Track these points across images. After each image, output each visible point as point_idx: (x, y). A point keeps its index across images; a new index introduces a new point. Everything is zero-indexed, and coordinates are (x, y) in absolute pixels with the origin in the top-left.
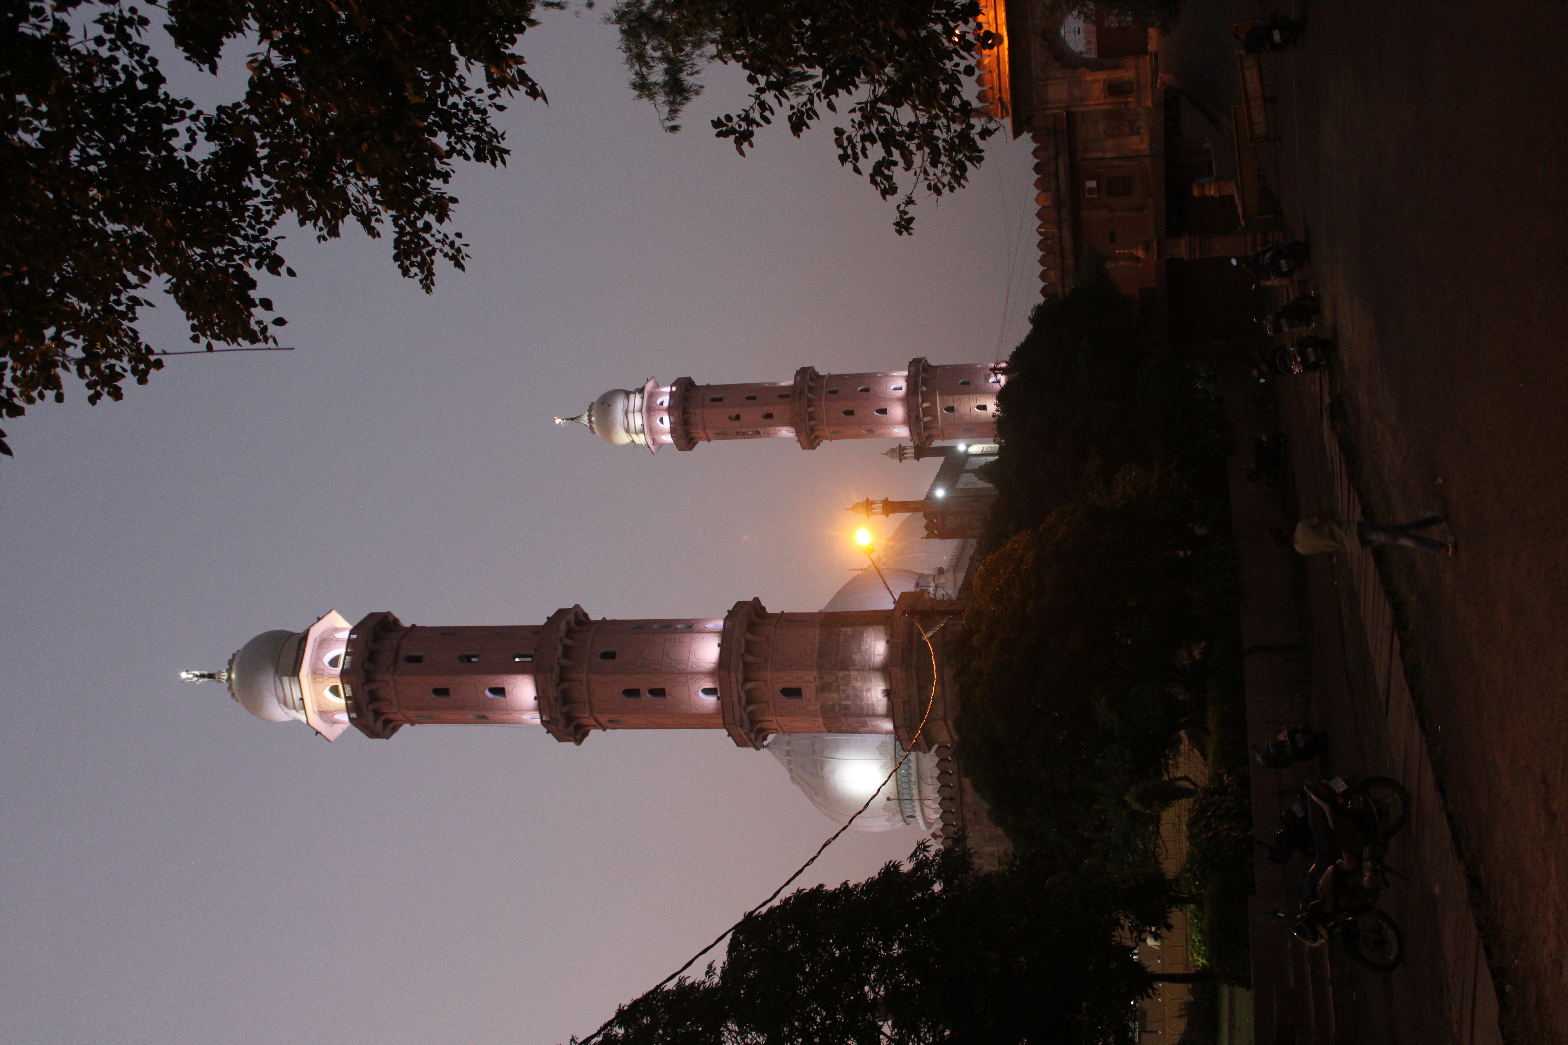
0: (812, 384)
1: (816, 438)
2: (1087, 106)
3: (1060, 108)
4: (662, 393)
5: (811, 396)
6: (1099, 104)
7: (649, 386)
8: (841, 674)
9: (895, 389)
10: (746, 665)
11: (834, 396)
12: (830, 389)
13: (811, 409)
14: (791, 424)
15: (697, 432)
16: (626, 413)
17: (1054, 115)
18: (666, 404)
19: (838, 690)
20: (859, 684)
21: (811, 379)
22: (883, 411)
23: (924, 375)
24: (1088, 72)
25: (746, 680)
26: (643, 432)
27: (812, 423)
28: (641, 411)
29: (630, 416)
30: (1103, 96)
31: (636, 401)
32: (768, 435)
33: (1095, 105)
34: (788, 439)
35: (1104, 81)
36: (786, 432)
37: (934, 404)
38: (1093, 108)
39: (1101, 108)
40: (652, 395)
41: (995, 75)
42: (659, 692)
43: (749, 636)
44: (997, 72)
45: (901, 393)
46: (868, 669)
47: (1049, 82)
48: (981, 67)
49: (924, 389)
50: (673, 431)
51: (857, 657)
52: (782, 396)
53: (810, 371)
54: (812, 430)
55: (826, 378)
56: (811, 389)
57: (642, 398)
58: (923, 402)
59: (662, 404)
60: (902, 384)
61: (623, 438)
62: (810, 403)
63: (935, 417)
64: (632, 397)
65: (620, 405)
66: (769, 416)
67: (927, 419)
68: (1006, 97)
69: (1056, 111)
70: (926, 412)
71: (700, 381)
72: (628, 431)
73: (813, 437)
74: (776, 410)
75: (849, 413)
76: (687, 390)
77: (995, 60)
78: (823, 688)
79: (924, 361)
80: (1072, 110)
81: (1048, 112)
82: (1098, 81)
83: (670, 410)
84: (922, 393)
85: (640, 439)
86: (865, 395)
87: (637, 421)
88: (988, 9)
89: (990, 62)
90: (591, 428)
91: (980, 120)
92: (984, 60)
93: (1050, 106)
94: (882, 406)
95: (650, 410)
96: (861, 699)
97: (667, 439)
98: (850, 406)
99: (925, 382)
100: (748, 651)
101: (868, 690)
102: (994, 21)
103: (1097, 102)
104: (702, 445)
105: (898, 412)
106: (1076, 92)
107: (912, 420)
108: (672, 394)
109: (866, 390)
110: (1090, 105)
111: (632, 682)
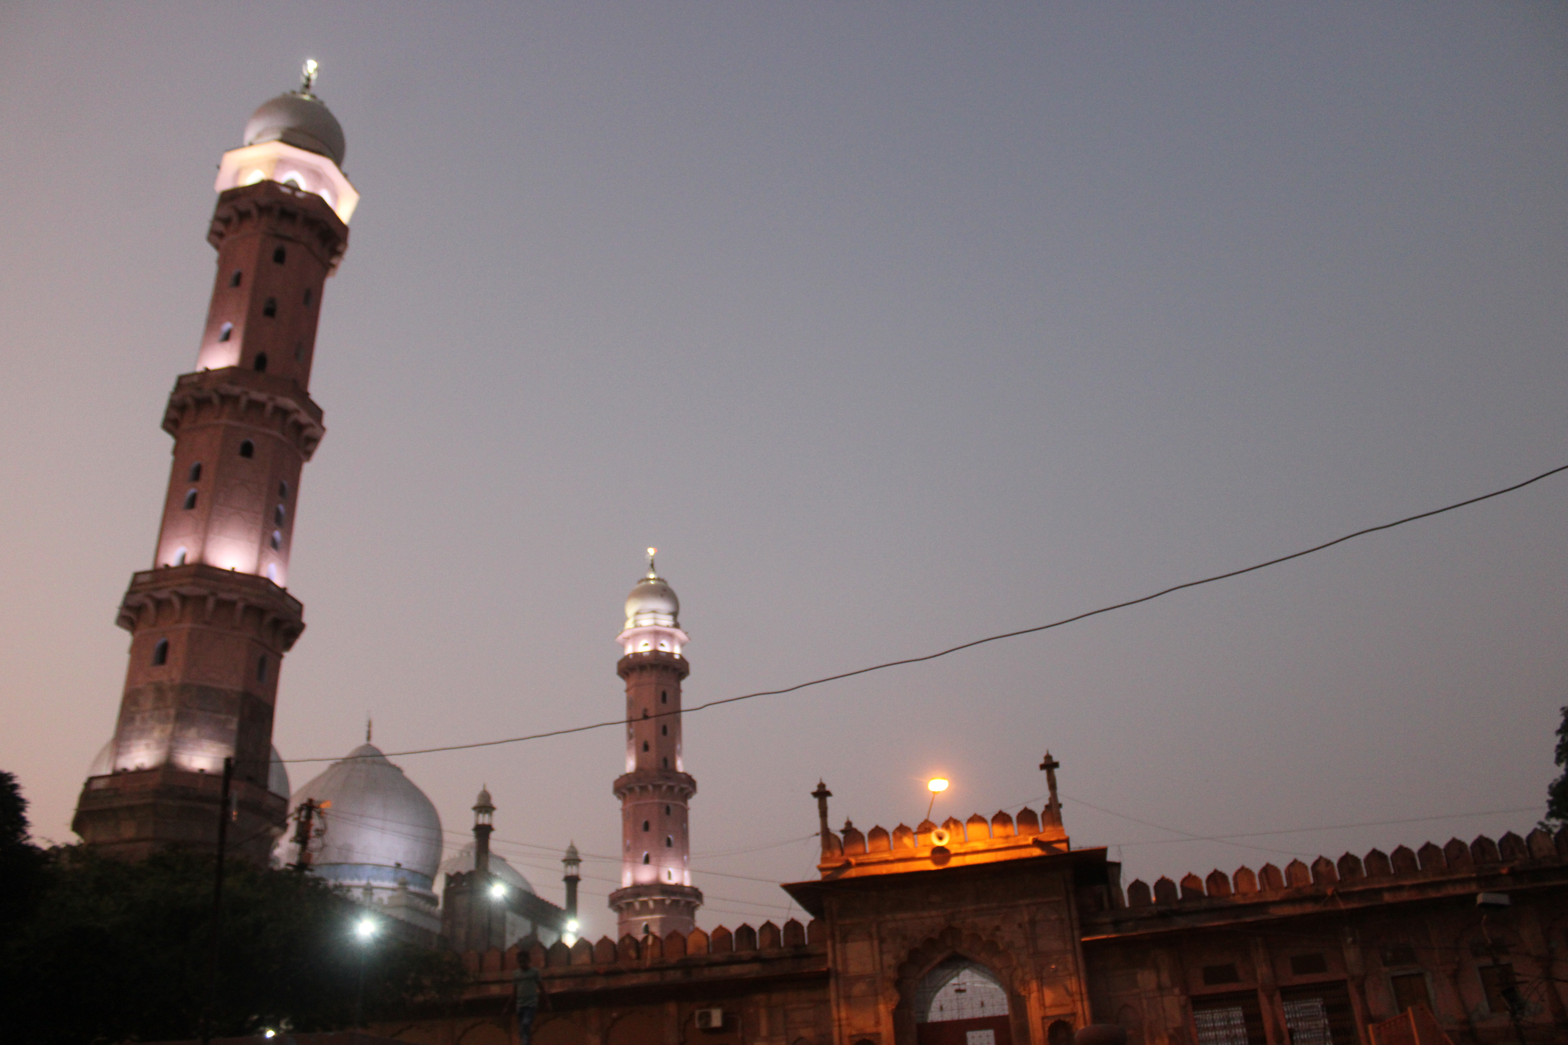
0: (676, 789)
1: (624, 795)
2: (838, 1006)
3: (835, 961)
4: (672, 646)
5: (664, 788)
6: (840, 1026)
7: (679, 634)
8: (172, 712)
9: (669, 873)
10: (203, 599)
11: (664, 810)
12: (671, 807)
13: (650, 788)
14: (639, 769)
15: (634, 678)
16: (654, 612)
17: (825, 955)
18: (661, 649)
19: (157, 708)
20: (156, 734)
21: (682, 789)
22: (647, 860)
23: (682, 903)
24: (892, 1006)
25: (184, 598)
26: (636, 626)
27: (637, 789)
28: (656, 624)
29: (651, 615)
30: (854, 1032)
31: (666, 621)
32: (629, 748)
33: (839, 1020)
34: (624, 765)
35: (878, 1034)
36: (631, 765)
37: (652, 912)
38: (835, 1015)
39: (836, 1030)
40: (671, 636)
41: (886, 856)
42: (192, 503)
43: (241, 605)
44: (891, 858)
45: (665, 879)
46: (173, 744)
47: (876, 943)
48: (898, 834)
49: (668, 902)
50: (636, 655)
51: (192, 733)
52: (665, 761)
53: (691, 789)
54: (631, 790)
55: (682, 804)
56: (671, 788)
57: (668, 626)
58: (655, 901)
59: (662, 645)
60: (675, 880)
61: (631, 608)
62: (657, 787)
63: (639, 913)
64: (670, 618)
65: (663, 606)
66: (646, 747)
67: (637, 905)
68: (853, 873)
69: (830, 956)
70: (644, 904)
71: (685, 684)
72: (638, 613)
73: (624, 791)
74: (652, 754)
75: (646, 827)
76: (675, 670)
77: (909, 855)
78: (159, 690)
79: (698, 903)
80: (832, 982)
81: (829, 943)
82: (878, 1023)
83: (655, 653)
84: (663, 900)
85: (629, 624)
86: (664, 842)
87: (646, 621)
88: (988, 840)
89: (905, 846)
90: (642, 580)
91: (817, 834)
92: (909, 838)
93: (838, 946)
94: (653, 859)
95: (657, 634)
96: (139, 738)
97: (629, 650)
98: (653, 827)
99: (675, 903)
100: (221, 604)
101: (148, 746)
102: (969, 850)
103: (844, 1022)
104: (622, 684)
105: (646, 875)
106: (859, 988)
107: (638, 889)
108: (671, 655)
109: (669, 843)
110: (839, 1012)
111: (208, 474)
